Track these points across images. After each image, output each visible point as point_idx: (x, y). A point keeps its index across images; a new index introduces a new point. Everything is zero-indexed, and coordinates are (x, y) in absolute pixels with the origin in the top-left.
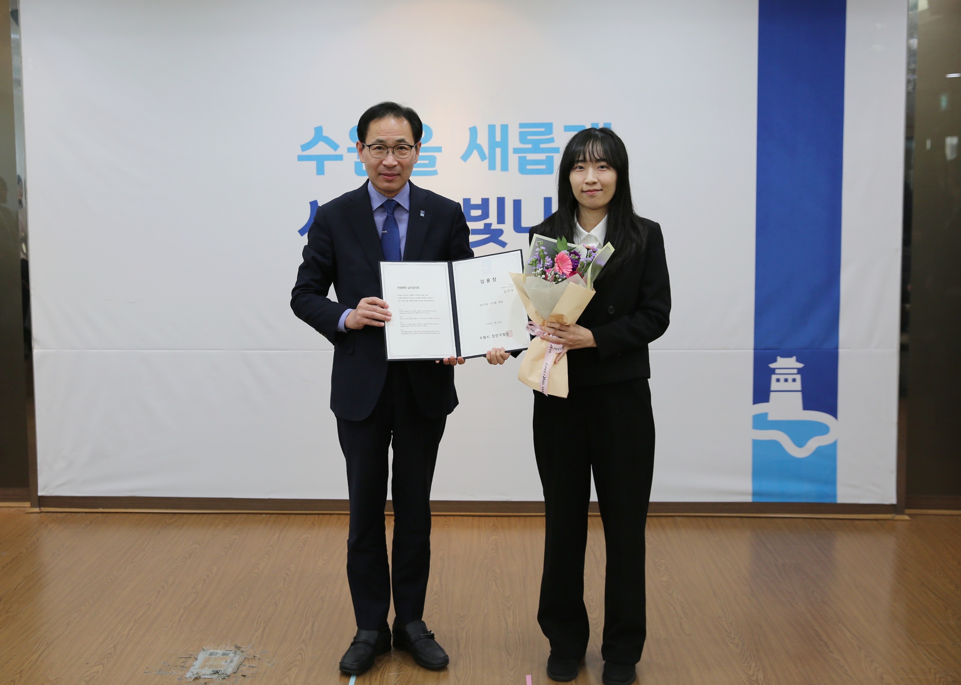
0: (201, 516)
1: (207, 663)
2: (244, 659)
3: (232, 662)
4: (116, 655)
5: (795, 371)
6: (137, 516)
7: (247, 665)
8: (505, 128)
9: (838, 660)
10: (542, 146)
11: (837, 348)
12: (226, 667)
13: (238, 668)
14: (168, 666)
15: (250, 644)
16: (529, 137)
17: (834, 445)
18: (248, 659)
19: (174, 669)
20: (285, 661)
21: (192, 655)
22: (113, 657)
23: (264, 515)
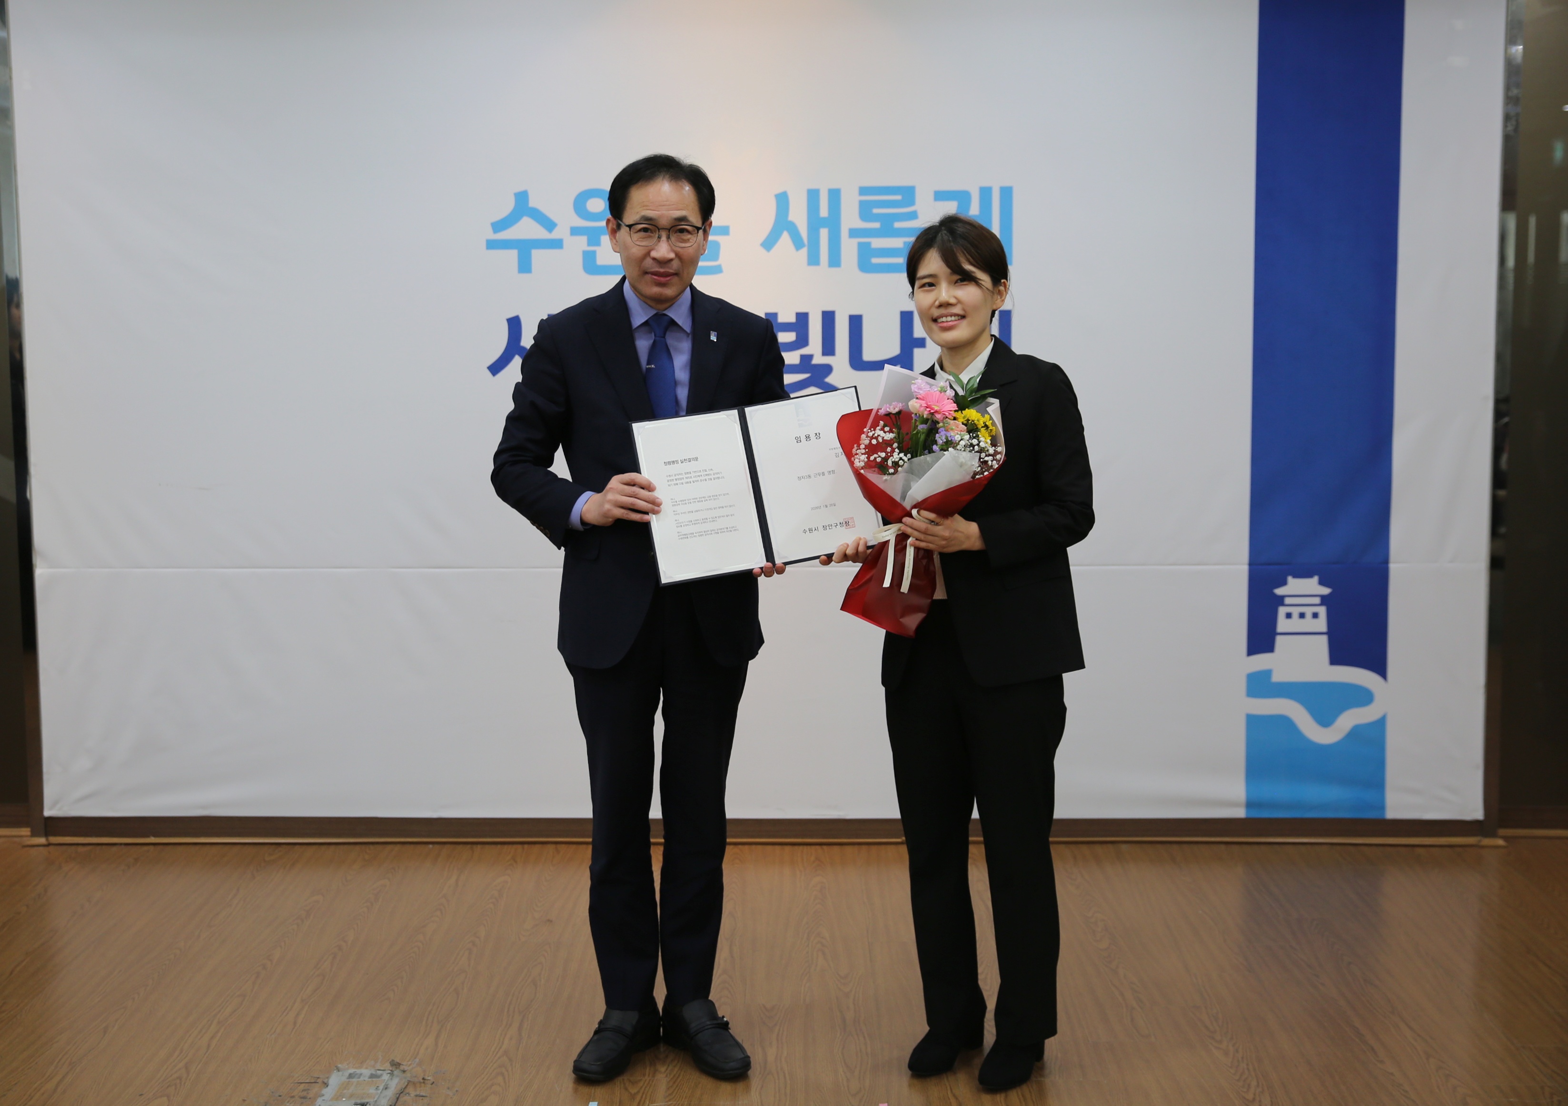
1: (345, 1091)
2: (406, 1084)
3: (386, 1088)
4: (190, 1080)
5: (1317, 600)
7: (413, 1094)
8: (835, 195)
9: (1392, 1074)
10: (897, 225)
11: (1386, 562)
12: (377, 1096)
13: (398, 1099)
14: (280, 1098)
15: (415, 1058)
16: (876, 211)
18: (414, 1084)
19: (288, 1102)
20: (475, 1086)
21: (318, 1078)
22: (185, 1083)
23: (430, 845)
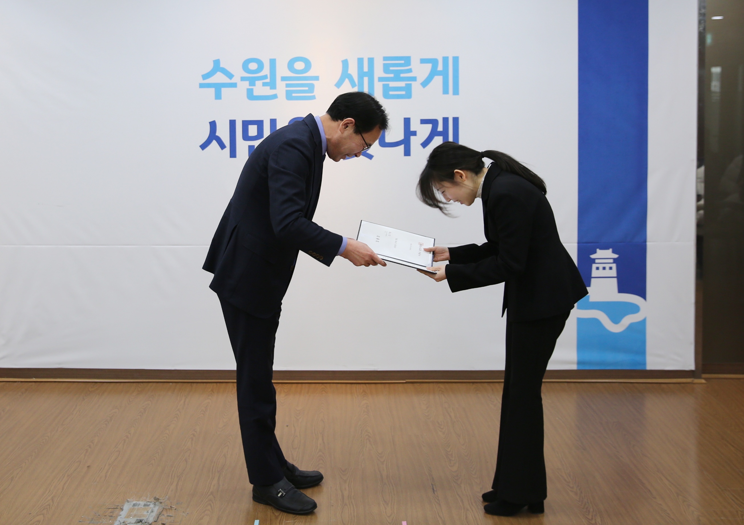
0: (118, 384)
1: (131, 513)
2: (162, 509)
3: (152, 512)
4: (54, 506)
5: (611, 261)
6: (64, 385)
7: (166, 515)
8: (371, 61)
9: (661, 504)
10: (402, 75)
11: (645, 241)
12: (148, 516)
13: (158, 517)
14: (99, 516)
15: (166, 496)
16: (391, 68)
17: (643, 322)
18: (166, 509)
19: (103, 518)
20: (197, 511)
21: (118, 506)
22: (52, 508)
23: (171, 384)
